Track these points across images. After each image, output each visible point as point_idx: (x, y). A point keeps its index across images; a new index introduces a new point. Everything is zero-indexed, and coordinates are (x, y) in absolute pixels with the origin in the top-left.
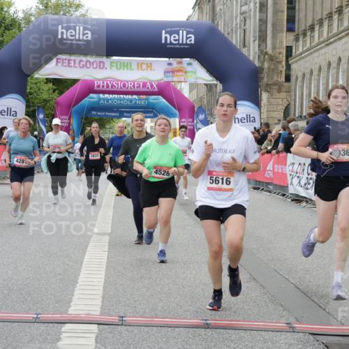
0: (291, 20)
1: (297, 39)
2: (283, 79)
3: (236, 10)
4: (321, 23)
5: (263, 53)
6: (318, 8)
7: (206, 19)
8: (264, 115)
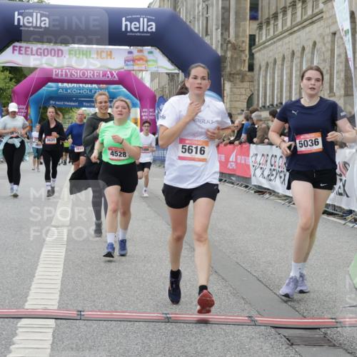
1: (260, 28)
4: (284, 11)
7: (168, 7)
8: (227, 105)
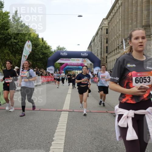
0: (107, 51)
1: (108, 55)
2: (105, 62)
3: (96, 49)
4: (113, 51)
5: (101, 57)
7: (90, 51)
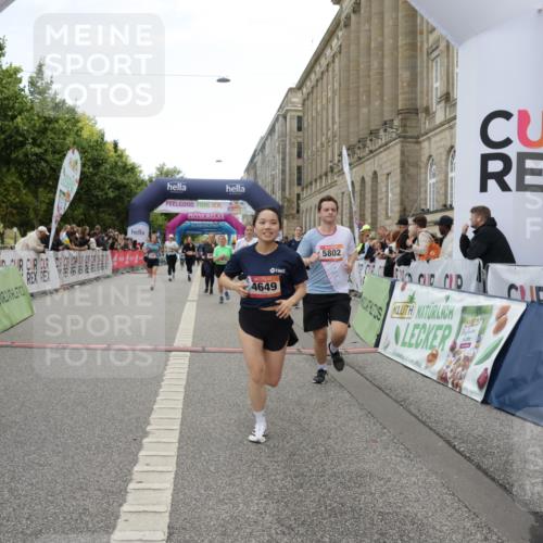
0: (299, 179)
1: (303, 190)
2: (295, 211)
3: (268, 173)
4: (316, 180)
5: (284, 197)
6: (314, 173)
7: (252, 178)
8: (285, 232)
